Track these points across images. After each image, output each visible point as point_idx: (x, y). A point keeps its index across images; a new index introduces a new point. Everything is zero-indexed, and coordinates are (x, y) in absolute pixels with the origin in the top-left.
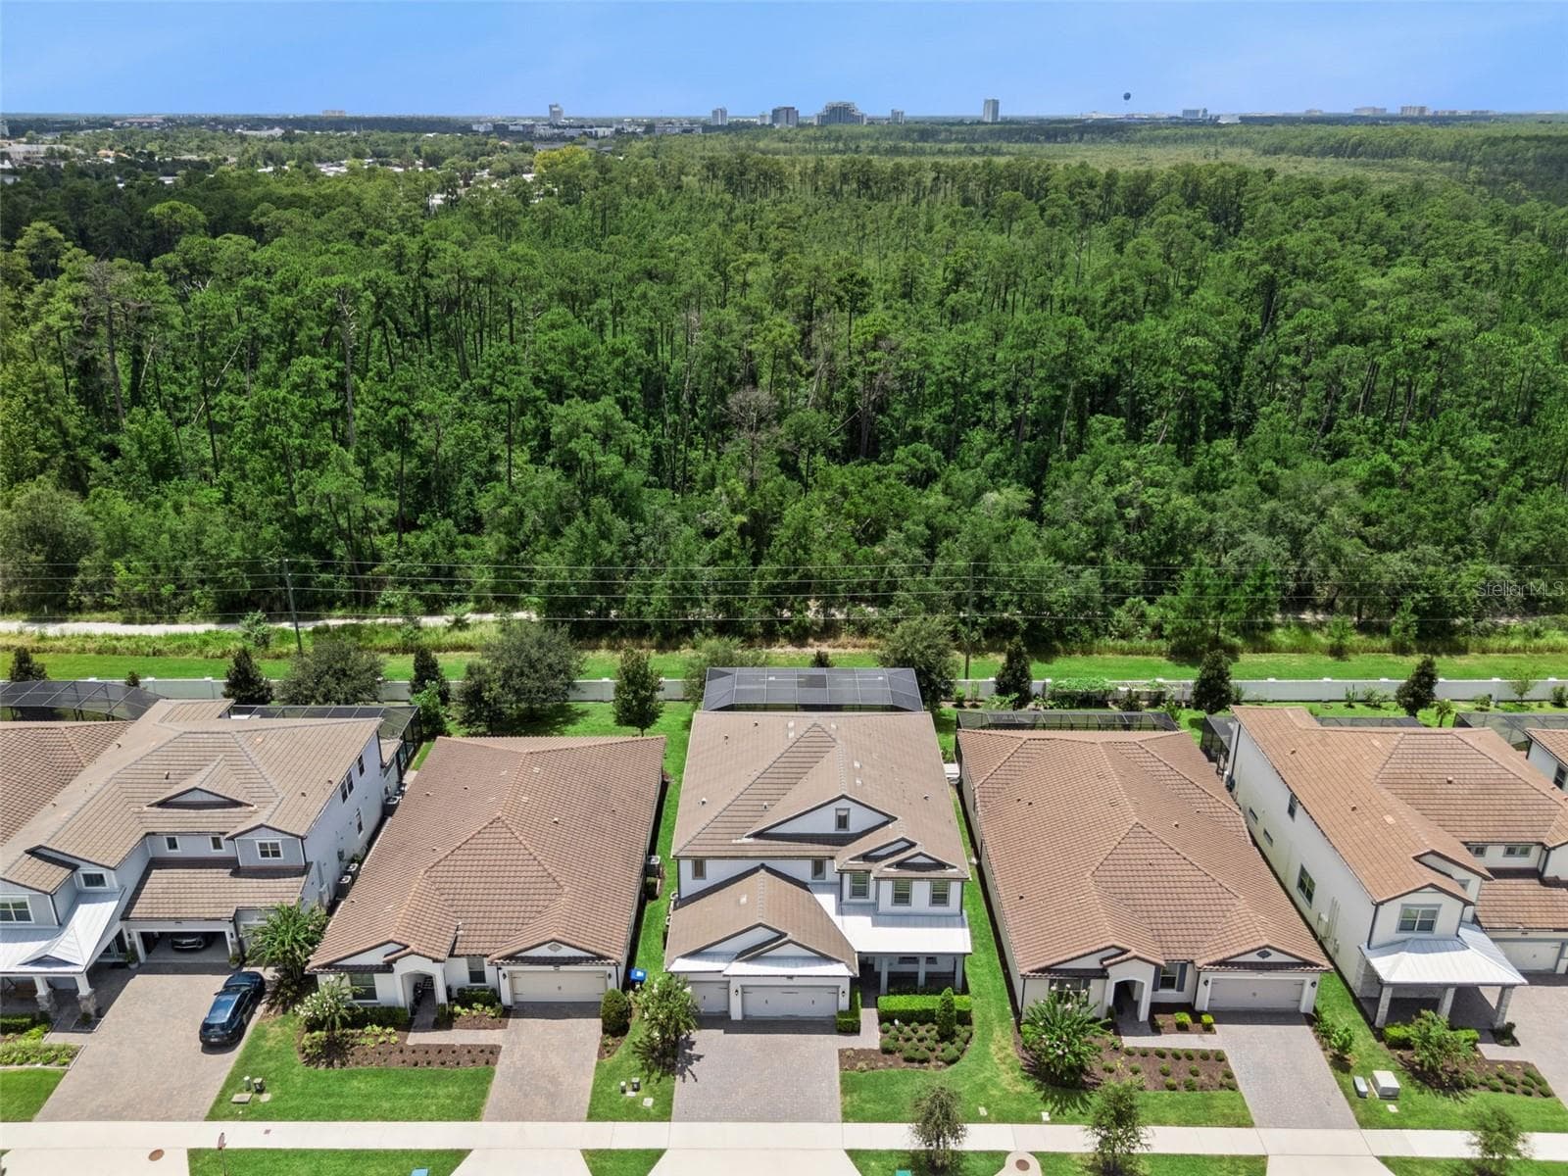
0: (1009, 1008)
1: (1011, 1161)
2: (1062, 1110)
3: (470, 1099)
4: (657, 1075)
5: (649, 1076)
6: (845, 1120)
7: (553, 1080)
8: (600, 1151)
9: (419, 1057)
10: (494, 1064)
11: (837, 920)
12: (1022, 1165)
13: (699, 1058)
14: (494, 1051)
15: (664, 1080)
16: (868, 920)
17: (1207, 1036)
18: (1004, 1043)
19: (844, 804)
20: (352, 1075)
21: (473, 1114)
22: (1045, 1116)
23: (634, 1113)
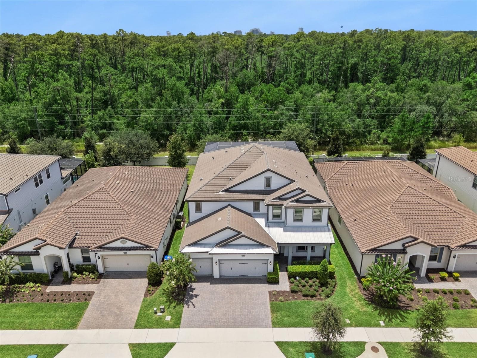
0: (353, 272)
1: (368, 347)
2: (390, 320)
3: (73, 318)
4: (174, 304)
5: (169, 305)
6: (274, 326)
7: (119, 308)
8: (139, 344)
9: (51, 297)
10: (89, 301)
11: (266, 229)
12: (375, 349)
13: (196, 296)
14: (90, 294)
15: (178, 307)
16: (281, 229)
17: (457, 283)
18: (353, 287)
19: (268, 174)
20: (14, 307)
21: (73, 326)
22: (382, 323)
23: (160, 324)
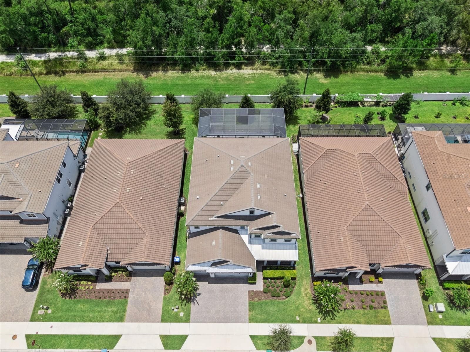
0: (310, 271)
1: (306, 340)
2: (324, 319)
3: (120, 312)
4: (184, 302)
5: (182, 303)
6: (250, 322)
7: (149, 304)
8: (166, 336)
9: (101, 294)
10: (128, 298)
11: (249, 246)
12: (310, 342)
13: (199, 294)
14: (127, 291)
15: (187, 304)
16: (260, 246)
17: (380, 285)
18: (307, 286)
19: (252, 209)
20: (78, 302)
21: (121, 319)
22: (319, 321)
23: (176, 319)
